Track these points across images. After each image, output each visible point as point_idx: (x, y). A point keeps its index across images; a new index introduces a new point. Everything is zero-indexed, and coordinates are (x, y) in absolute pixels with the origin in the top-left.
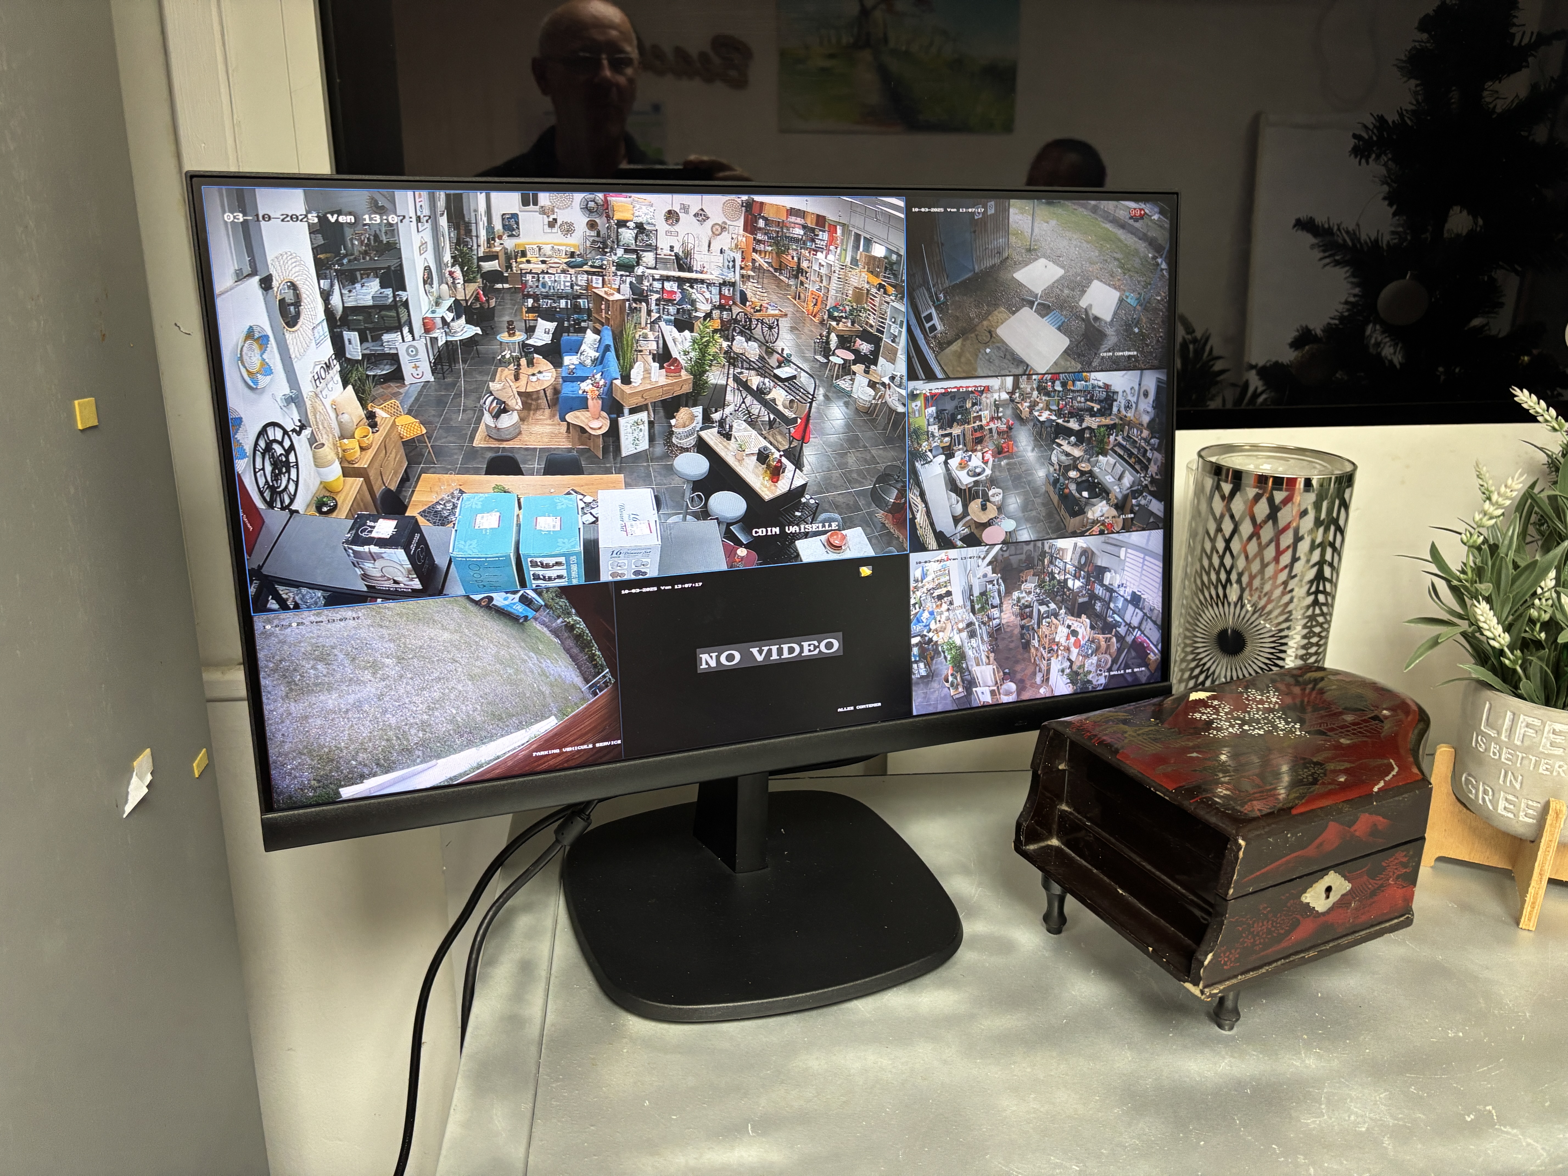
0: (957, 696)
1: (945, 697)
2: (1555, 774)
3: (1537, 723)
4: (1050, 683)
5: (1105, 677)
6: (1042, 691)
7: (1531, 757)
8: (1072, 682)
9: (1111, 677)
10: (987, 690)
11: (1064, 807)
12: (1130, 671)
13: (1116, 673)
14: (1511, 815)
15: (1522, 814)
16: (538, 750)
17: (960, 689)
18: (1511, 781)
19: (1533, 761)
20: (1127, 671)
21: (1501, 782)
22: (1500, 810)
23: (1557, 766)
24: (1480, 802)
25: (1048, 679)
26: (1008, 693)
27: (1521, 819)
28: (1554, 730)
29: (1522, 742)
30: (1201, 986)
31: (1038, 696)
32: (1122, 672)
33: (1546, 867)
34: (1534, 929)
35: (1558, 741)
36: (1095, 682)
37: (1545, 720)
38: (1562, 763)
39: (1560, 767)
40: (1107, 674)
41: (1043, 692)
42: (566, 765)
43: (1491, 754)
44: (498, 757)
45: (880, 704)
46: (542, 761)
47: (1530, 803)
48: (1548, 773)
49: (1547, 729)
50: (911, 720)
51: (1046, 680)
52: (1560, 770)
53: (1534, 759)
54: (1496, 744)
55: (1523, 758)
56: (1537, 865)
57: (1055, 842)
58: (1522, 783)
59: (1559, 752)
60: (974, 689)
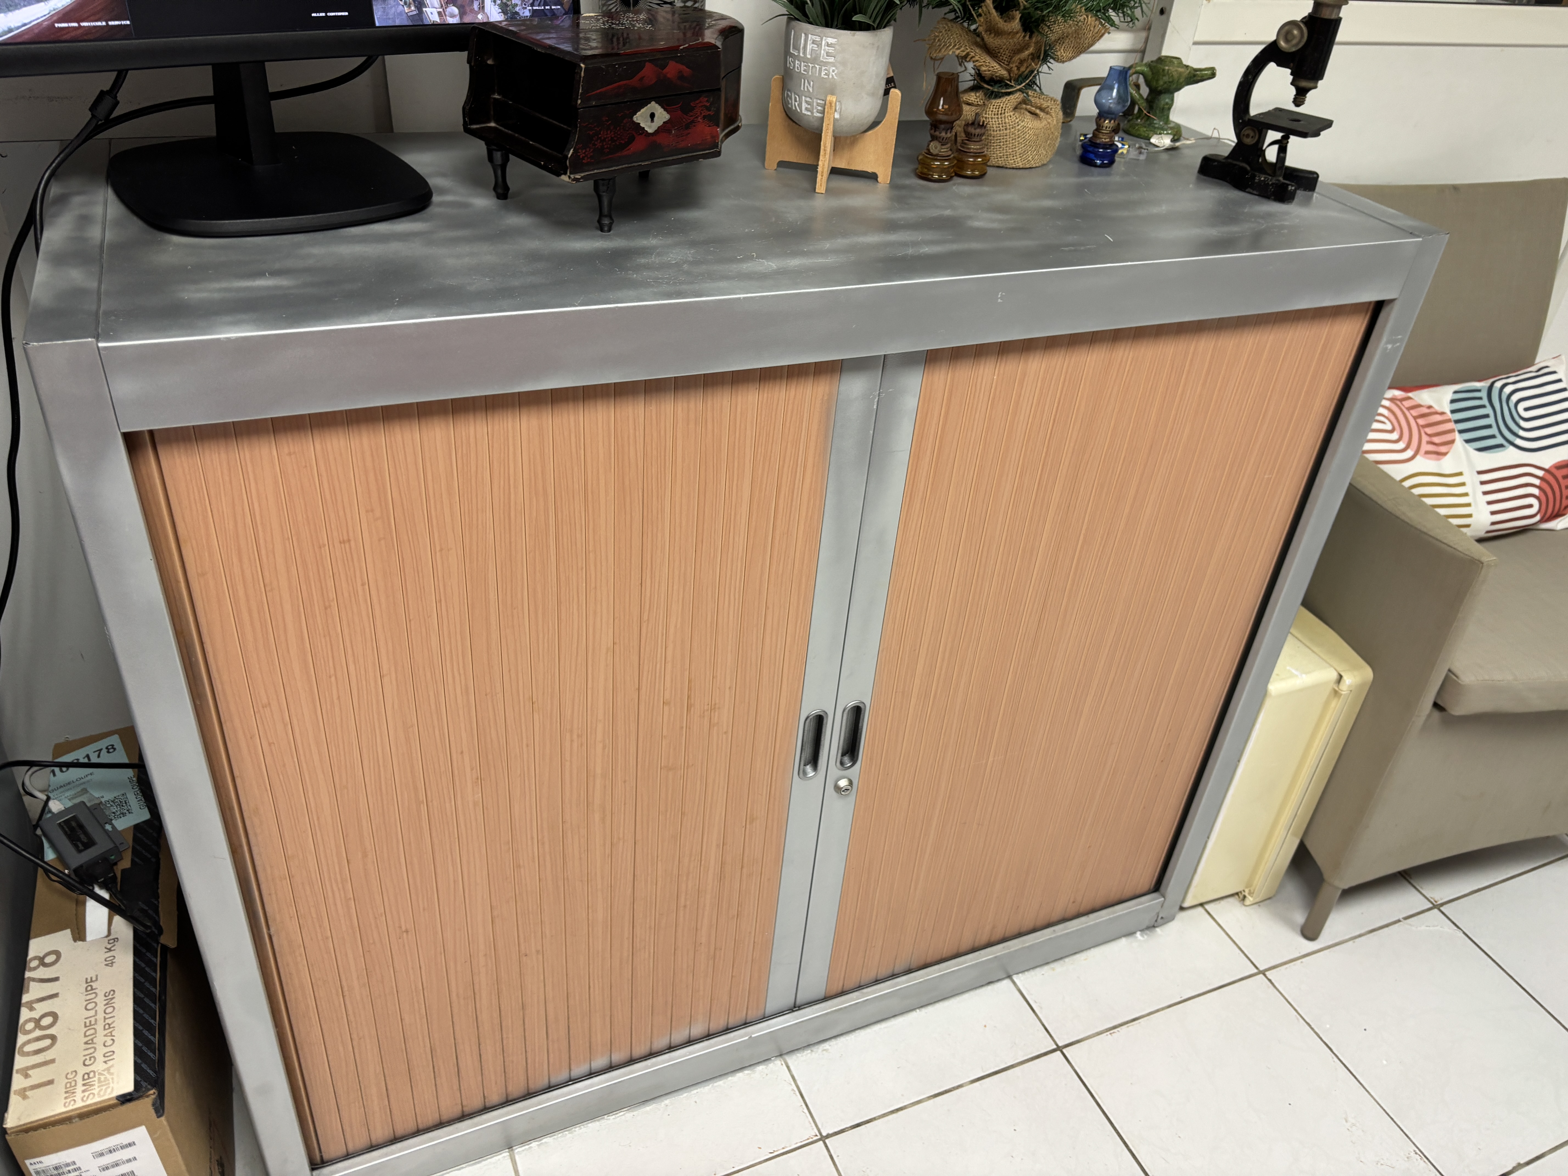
0: (411, 14)
1: (400, 14)
2: (830, 77)
3: (818, 39)
4: (486, 11)
5: (530, 10)
6: (480, 16)
7: (816, 66)
8: (503, 12)
9: (534, 11)
10: (435, 11)
11: (496, 96)
12: (548, 7)
13: (537, 8)
14: (809, 113)
15: (815, 111)
16: (60, 21)
17: (413, 8)
18: (807, 87)
19: (818, 69)
20: (547, 7)
21: (802, 89)
22: (804, 112)
23: (831, 71)
24: (794, 108)
25: (483, 7)
26: (452, 16)
27: (815, 115)
28: (828, 43)
29: (811, 55)
30: (568, 174)
31: (477, 21)
32: (543, 8)
33: (827, 145)
34: (824, 192)
35: (830, 51)
36: (521, 14)
37: (822, 36)
38: (834, 68)
39: (833, 71)
40: (530, 8)
41: (480, 18)
42: (85, 38)
43: (796, 69)
44: (25, 25)
45: (347, 14)
46: (65, 32)
47: (819, 101)
48: (827, 77)
49: (823, 43)
50: (374, 29)
51: (482, 8)
52: (834, 74)
53: (818, 67)
54: (798, 61)
55: (812, 67)
56: (822, 143)
57: (492, 124)
58: (813, 87)
59: (831, 60)
60: (424, 9)
